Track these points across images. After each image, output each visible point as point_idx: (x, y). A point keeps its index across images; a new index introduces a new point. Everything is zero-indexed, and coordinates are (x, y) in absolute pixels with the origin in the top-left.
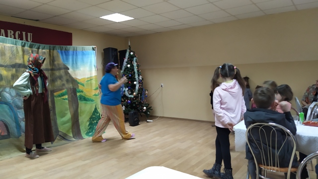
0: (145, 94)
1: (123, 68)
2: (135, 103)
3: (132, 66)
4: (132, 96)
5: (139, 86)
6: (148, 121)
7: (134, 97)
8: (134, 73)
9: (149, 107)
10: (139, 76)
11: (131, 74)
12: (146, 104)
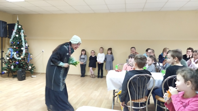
0: (30, 57)
1: (12, 37)
2: (22, 63)
3: (20, 36)
4: (20, 58)
5: (26, 51)
6: (32, 76)
7: (21, 60)
8: (22, 41)
9: (33, 66)
10: (25, 44)
11: (19, 42)
12: (31, 64)
